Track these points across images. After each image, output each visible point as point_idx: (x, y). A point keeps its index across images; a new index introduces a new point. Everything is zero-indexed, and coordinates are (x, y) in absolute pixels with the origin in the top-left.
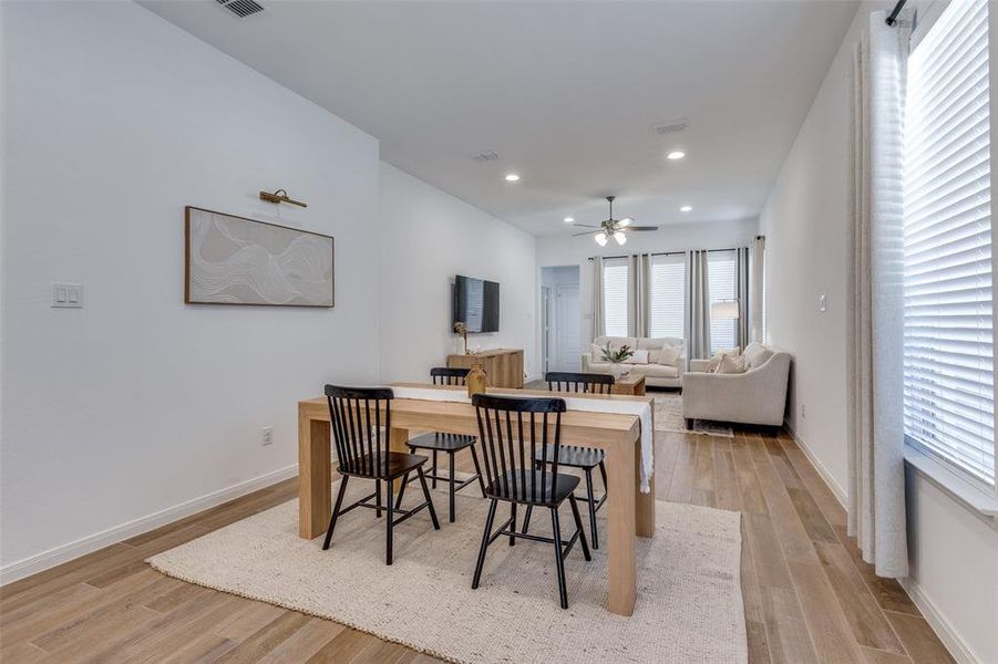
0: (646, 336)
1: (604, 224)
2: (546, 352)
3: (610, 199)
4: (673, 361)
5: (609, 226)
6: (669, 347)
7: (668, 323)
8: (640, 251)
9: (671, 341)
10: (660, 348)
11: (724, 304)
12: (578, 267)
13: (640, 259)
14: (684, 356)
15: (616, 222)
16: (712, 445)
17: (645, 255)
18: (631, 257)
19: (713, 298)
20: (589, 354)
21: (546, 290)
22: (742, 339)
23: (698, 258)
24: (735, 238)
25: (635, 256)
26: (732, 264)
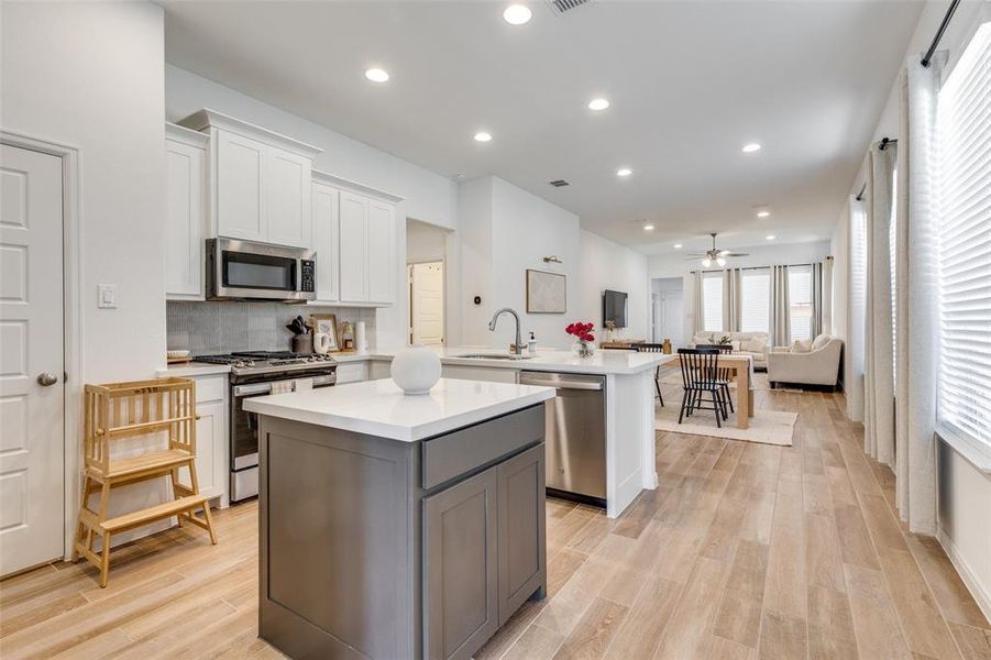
0: (738, 331)
1: (709, 253)
3: (714, 235)
4: (760, 349)
5: (713, 254)
6: (757, 339)
7: (755, 320)
8: (734, 267)
9: (759, 335)
10: (750, 340)
11: (801, 306)
12: (681, 279)
13: (733, 272)
14: (769, 344)
15: (719, 251)
16: (787, 396)
17: (737, 270)
18: (726, 271)
19: (792, 302)
21: (654, 296)
22: (817, 329)
23: (781, 270)
24: (811, 256)
25: (729, 270)
26: (809, 275)
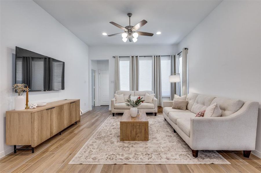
2: (94, 97)
3: (130, 15)
6: (148, 95)
8: (135, 54)
9: (148, 92)
10: (144, 95)
13: (135, 58)
15: (133, 27)
17: (137, 57)
18: (131, 57)
20: (114, 99)
21: (93, 71)
23: (157, 58)
25: (133, 57)
26: (169, 62)
